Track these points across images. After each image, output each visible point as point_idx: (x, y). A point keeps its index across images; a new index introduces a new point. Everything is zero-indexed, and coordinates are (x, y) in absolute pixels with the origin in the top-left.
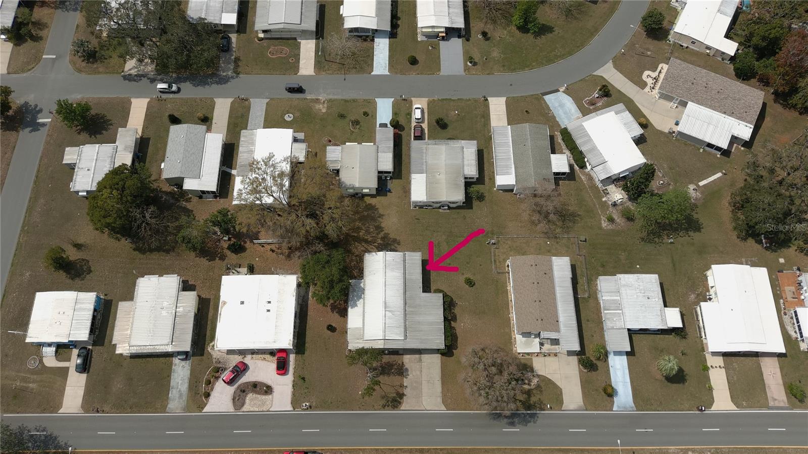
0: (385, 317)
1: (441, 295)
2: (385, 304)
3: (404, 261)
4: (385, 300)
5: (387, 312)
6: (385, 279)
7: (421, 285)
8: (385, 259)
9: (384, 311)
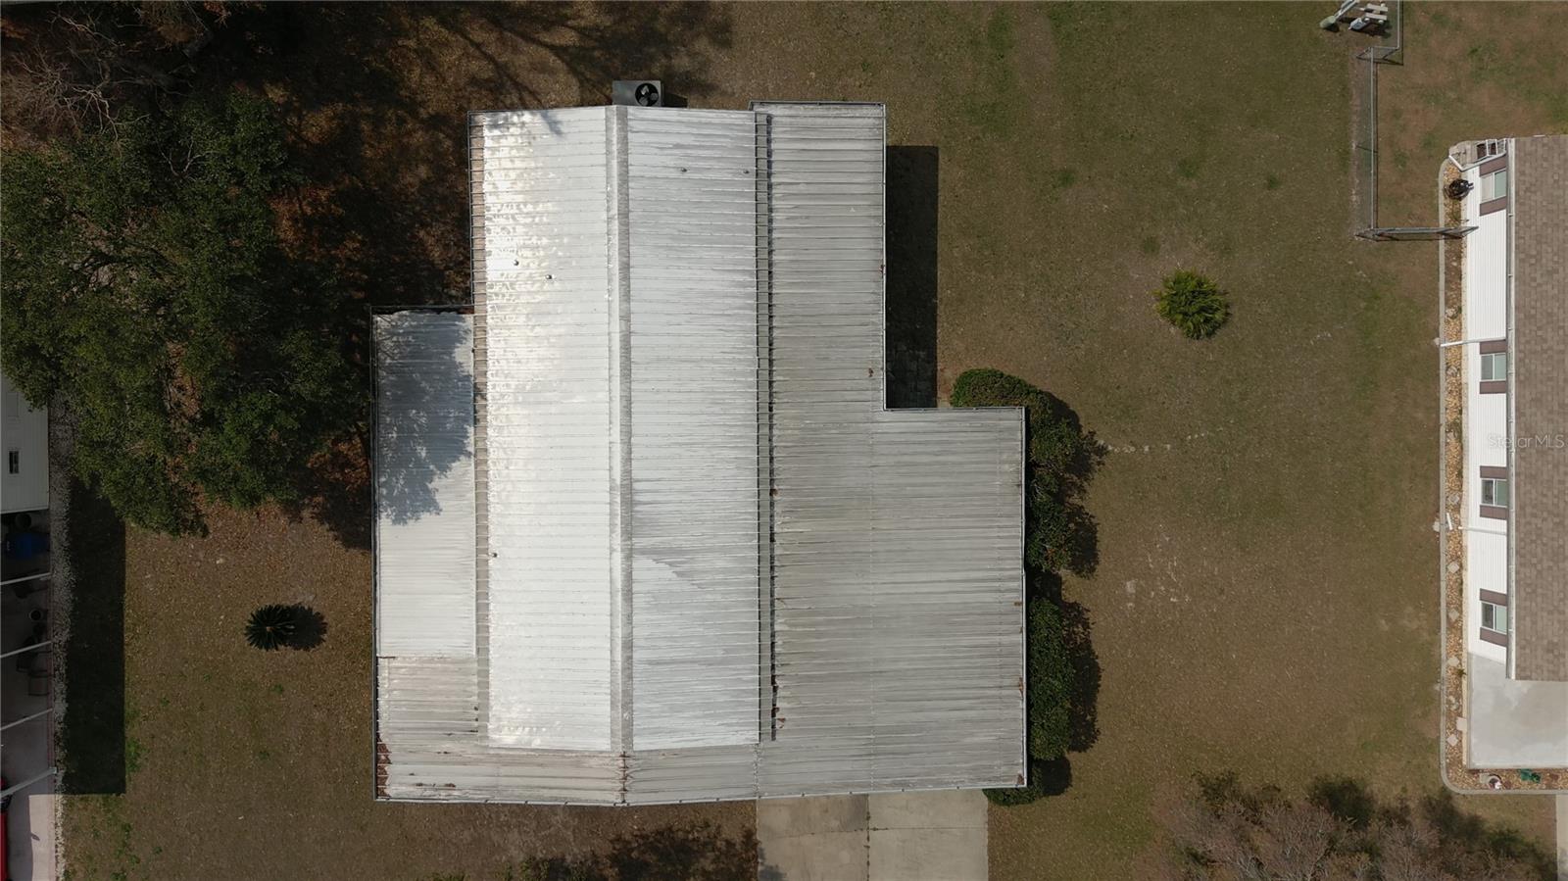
0: (629, 595)
1: (1011, 421)
2: (629, 501)
3: (764, 175)
4: (627, 472)
5: (641, 564)
6: (626, 318)
7: (878, 352)
8: (624, 164)
9: (618, 557)
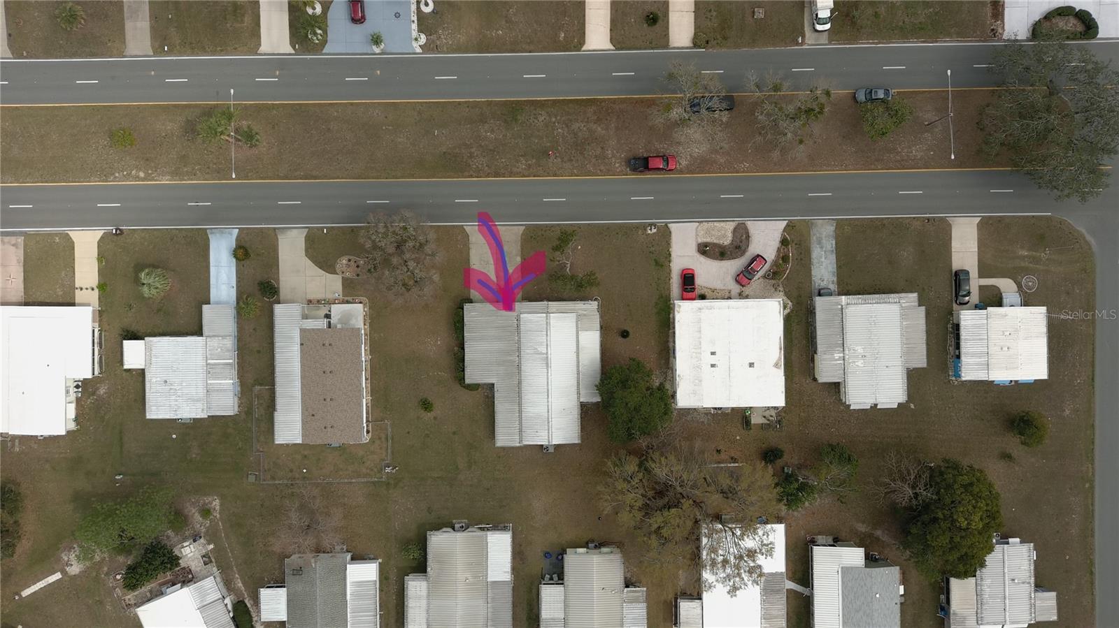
0: (547, 345)
1: (468, 381)
2: (547, 364)
3: (521, 431)
4: (548, 370)
5: (545, 351)
6: (548, 402)
7: (496, 395)
8: (548, 433)
9: (549, 353)
